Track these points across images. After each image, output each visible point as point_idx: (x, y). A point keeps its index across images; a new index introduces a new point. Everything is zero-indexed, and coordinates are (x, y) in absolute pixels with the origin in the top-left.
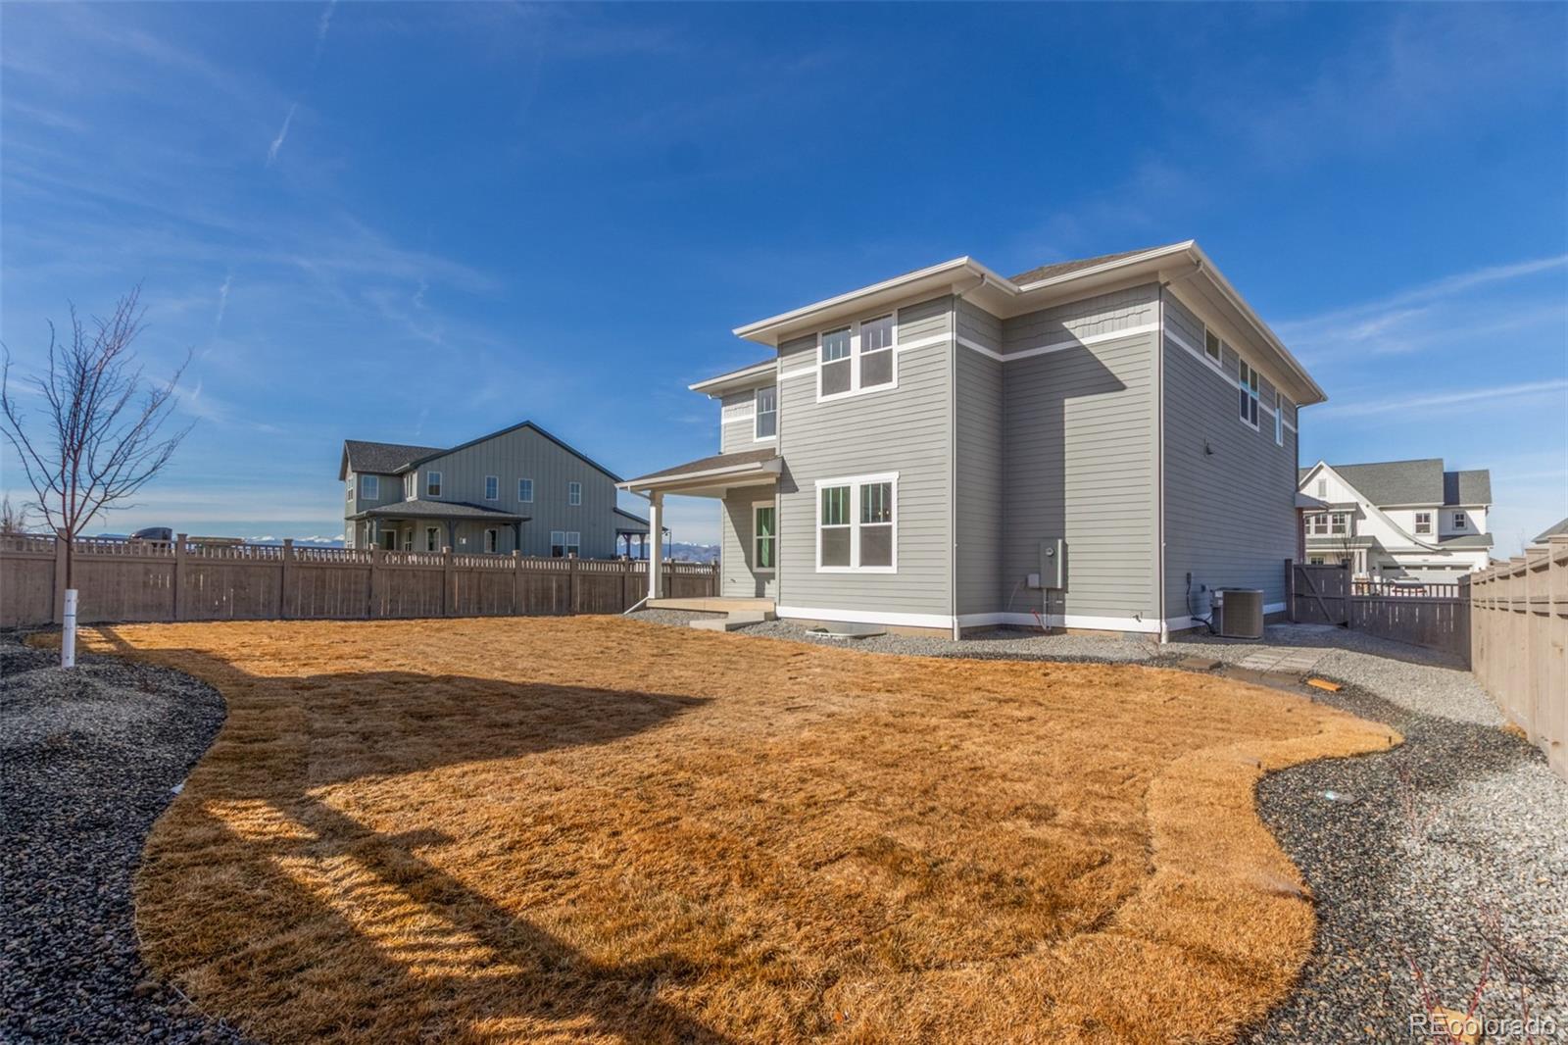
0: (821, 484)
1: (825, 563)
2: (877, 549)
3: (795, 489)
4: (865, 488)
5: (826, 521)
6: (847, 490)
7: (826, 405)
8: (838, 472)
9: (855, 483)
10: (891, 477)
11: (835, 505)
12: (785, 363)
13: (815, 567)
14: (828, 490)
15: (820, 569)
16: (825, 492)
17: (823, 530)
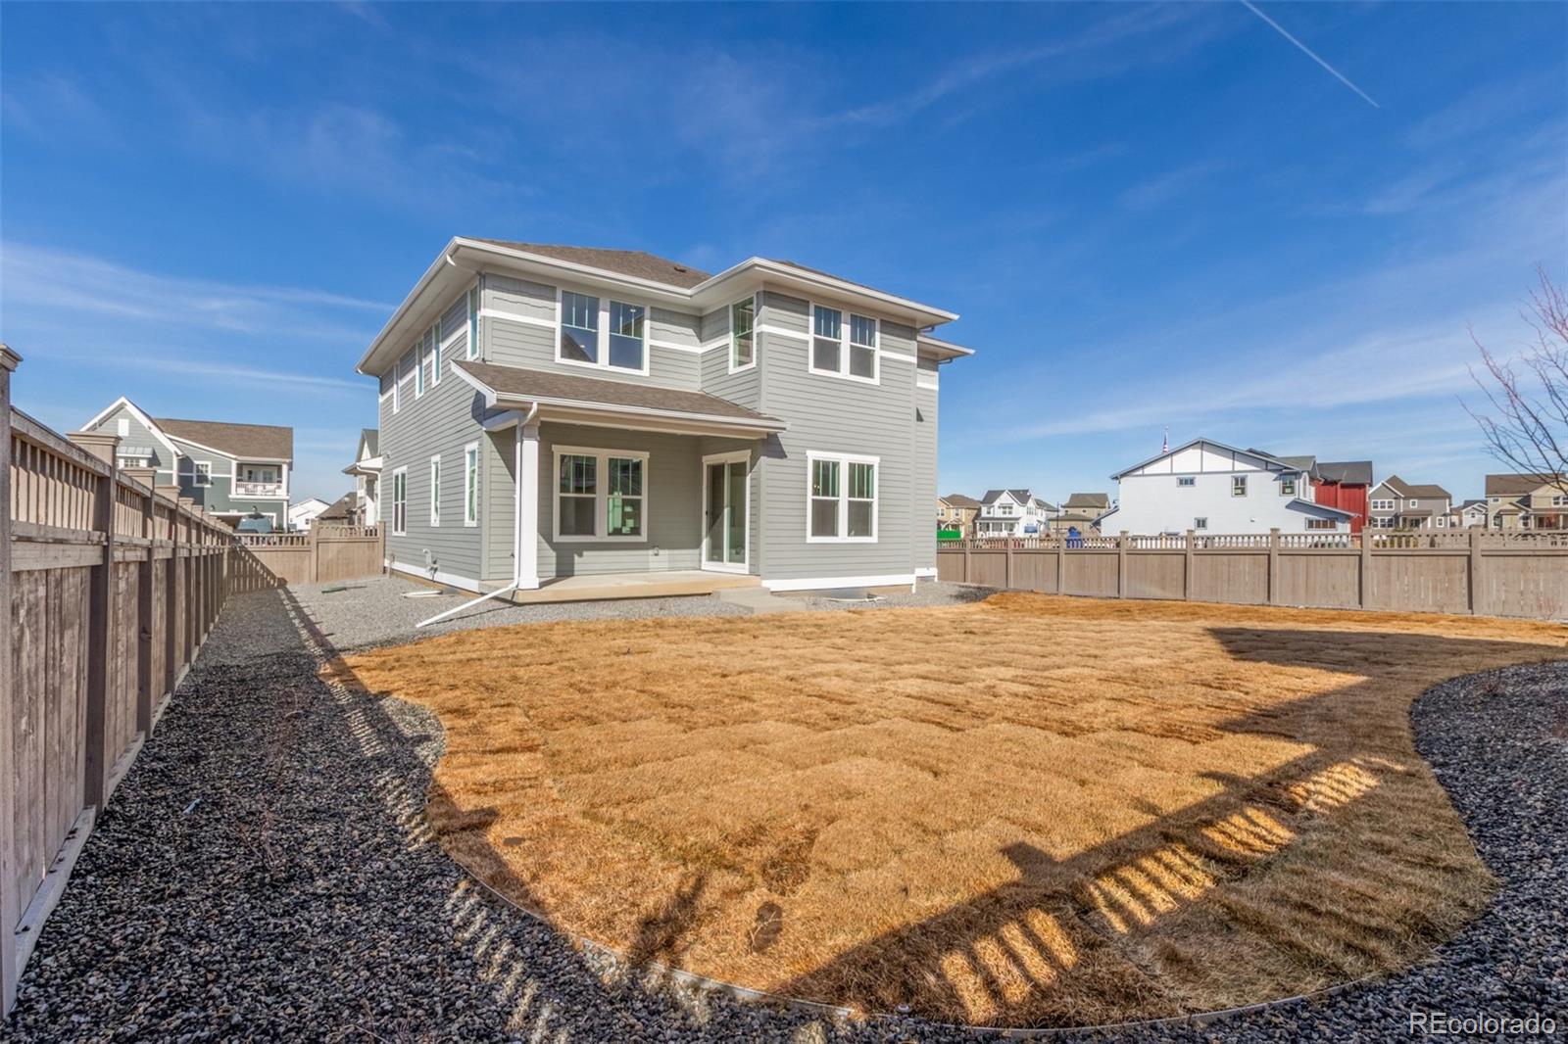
0: (813, 455)
1: (815, 533)
2: (860, 520)
3: (782, 455)
4: (852, 466)
5: (816, 492)
6: (835, 465)
7: (815, 377)
8: (830, 446)
9: (844, 460)
10: (874, 460)
11: (825, 476)
12: (772, 316)
13: (805, 537)
14: (819, 462)
15: (811, 539)
16: (817, 464)
17: (813, 500)
